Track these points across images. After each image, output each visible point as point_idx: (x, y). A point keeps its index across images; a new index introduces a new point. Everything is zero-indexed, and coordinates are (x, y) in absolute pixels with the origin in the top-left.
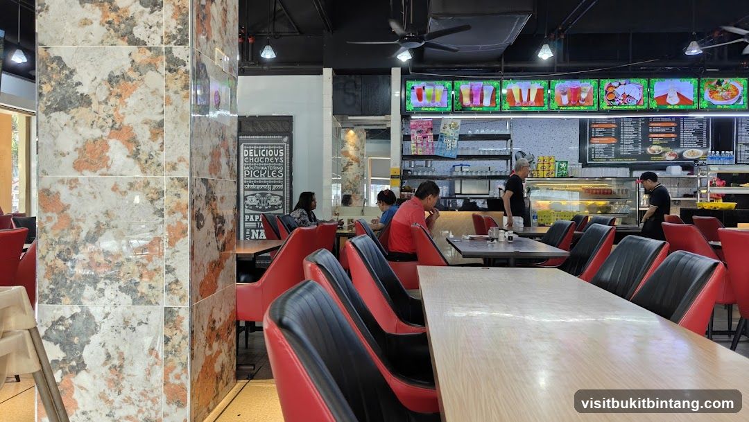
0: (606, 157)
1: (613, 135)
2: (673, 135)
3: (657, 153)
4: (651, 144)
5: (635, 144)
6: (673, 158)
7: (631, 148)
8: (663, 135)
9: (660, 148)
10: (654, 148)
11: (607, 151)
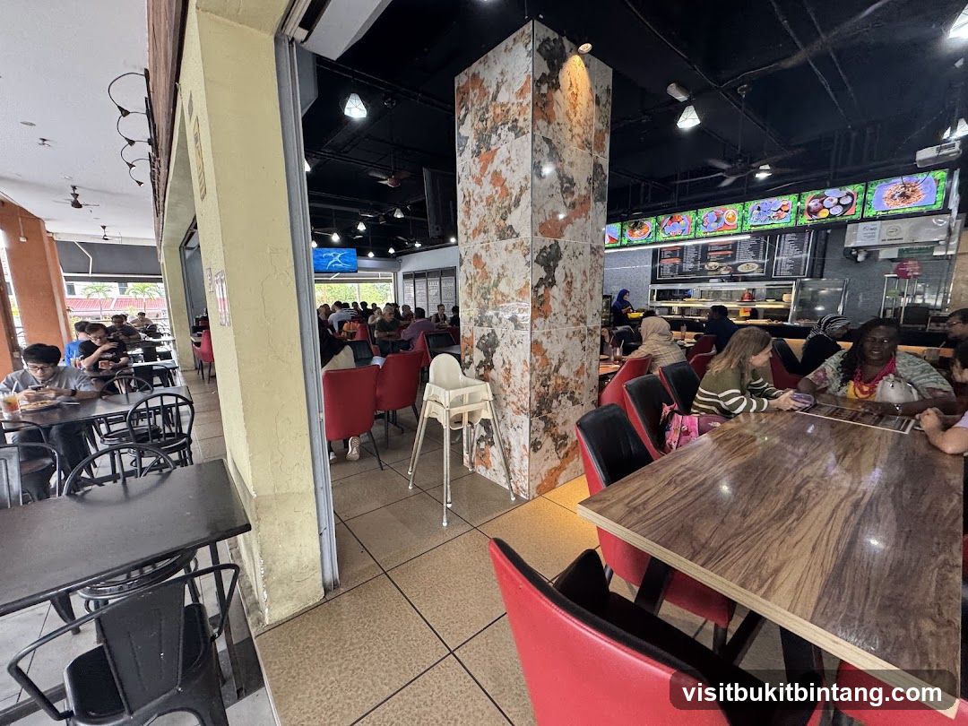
0: (672, 274)
1: (678, 255)
2: (729, 252)
3: (714, 268)
4: (709, 261)
5: (696, 260)
6: (728, 272)
7: (691, 266)
8: (720, 253)
9: (717, 264)
10: (711, 264)
11: (673, 269)
